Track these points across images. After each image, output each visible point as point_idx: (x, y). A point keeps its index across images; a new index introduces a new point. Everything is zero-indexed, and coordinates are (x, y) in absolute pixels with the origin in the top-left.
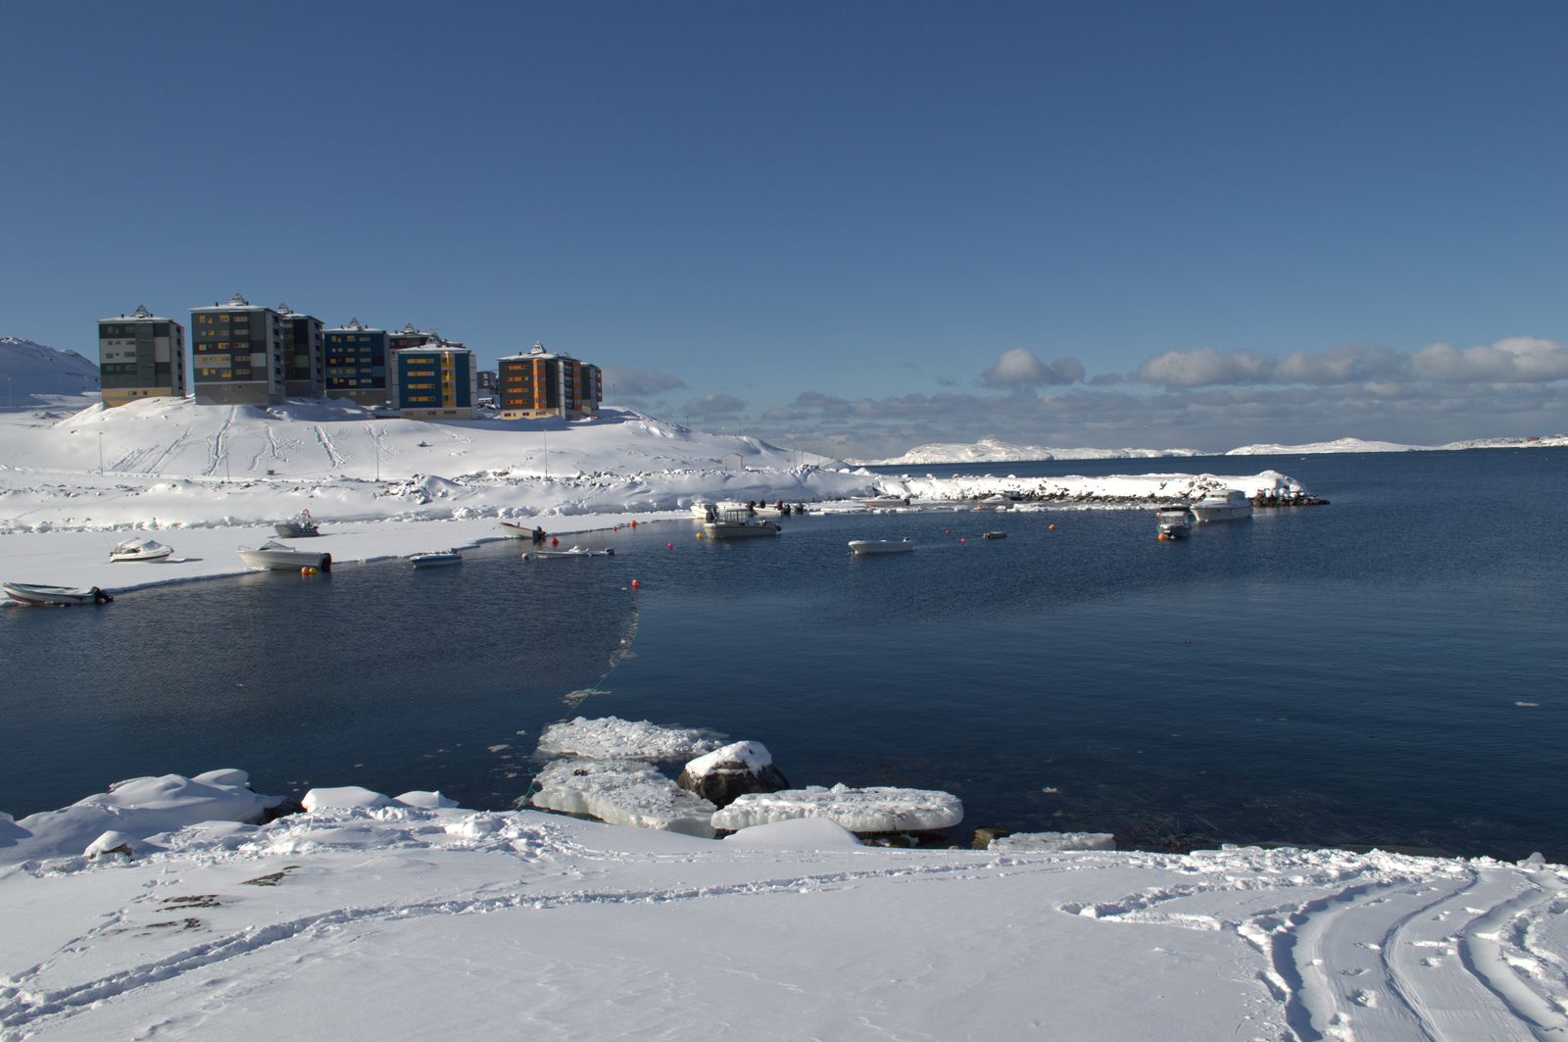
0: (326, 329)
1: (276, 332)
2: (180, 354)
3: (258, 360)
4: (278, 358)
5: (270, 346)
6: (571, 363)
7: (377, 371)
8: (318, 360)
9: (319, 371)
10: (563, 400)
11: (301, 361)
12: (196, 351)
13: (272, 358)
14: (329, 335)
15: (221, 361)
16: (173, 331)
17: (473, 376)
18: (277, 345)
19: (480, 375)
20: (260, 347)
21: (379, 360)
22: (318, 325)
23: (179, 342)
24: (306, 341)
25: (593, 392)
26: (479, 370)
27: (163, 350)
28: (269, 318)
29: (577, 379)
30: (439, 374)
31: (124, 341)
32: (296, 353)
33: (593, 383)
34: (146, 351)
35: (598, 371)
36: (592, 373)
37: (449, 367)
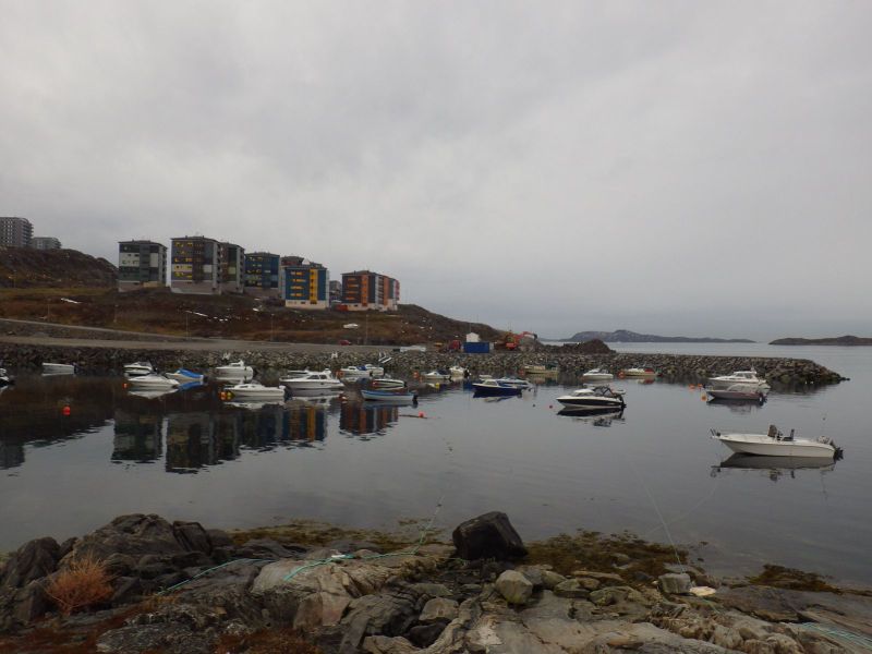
0: (246, 252)
1: (219, 253)
2: (164, 263)
3: (208, 268)
4: (219, 268)
5: (215, 261)
6: (383, 277)
7: (274, 278)
8: (241, 270)
9: (241, 276)
10: (377, 299)
11: (232, 271)
12: (173, 262)
13: (215, 268)
14: (248, 256)
15: (186, 268)
16: (161, 249)
17: (327, 283)
18: (219, 261)
19: (331, 282)
20: (209, 261)
21: (275, 272)
22: (242, 250)
23: (164, 256)
24: (235, 259)
25: (394, 295)
26: (332, 279)
27: (154, 260)
28: (216, 246)
29: (386, 288)
30: (309, 281)
31: (133, 254)
32: (228, 266)
33: (395, 290)
34: (145, 261)
35: (398, 284)
36: (395, 284)
37: (315, 277)
